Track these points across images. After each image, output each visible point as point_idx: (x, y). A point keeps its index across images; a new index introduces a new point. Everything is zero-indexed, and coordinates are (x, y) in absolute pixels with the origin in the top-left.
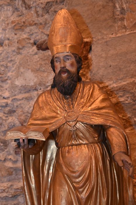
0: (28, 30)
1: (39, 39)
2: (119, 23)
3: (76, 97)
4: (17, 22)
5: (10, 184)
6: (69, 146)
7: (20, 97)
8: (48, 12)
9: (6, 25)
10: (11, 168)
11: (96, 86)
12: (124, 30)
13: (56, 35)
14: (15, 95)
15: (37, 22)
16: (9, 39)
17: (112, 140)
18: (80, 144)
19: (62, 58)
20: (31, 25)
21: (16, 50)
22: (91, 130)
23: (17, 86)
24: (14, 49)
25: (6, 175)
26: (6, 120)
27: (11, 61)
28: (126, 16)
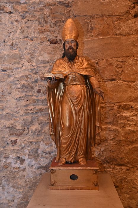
0: (46, 33)
1: (51, 39)
2: (90, 34)
3: (75, 62)
4: (41, 29)
5: (34, 107)
6: (71, 85)
7: (41, 65)
8: (56, 26)
9: (35, 30)
10: (35, 99)
11: (84, 58)
12: (92, 37)
13: (67, 30)
14: (38, 65)
15: (51, 30)
16: (36, 37)
17: (93, 82)
18: (77, 84)
19: (70, 42)
20: (47, 31)
21: (40, 43)
22: (82, 78)
23: (39, 60)
24: (38, 42)
25: (32, 102)
26: (33, 76)
27: (37, 48)
28: (93, 31)
